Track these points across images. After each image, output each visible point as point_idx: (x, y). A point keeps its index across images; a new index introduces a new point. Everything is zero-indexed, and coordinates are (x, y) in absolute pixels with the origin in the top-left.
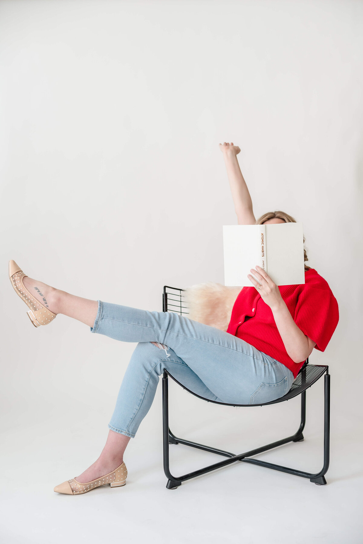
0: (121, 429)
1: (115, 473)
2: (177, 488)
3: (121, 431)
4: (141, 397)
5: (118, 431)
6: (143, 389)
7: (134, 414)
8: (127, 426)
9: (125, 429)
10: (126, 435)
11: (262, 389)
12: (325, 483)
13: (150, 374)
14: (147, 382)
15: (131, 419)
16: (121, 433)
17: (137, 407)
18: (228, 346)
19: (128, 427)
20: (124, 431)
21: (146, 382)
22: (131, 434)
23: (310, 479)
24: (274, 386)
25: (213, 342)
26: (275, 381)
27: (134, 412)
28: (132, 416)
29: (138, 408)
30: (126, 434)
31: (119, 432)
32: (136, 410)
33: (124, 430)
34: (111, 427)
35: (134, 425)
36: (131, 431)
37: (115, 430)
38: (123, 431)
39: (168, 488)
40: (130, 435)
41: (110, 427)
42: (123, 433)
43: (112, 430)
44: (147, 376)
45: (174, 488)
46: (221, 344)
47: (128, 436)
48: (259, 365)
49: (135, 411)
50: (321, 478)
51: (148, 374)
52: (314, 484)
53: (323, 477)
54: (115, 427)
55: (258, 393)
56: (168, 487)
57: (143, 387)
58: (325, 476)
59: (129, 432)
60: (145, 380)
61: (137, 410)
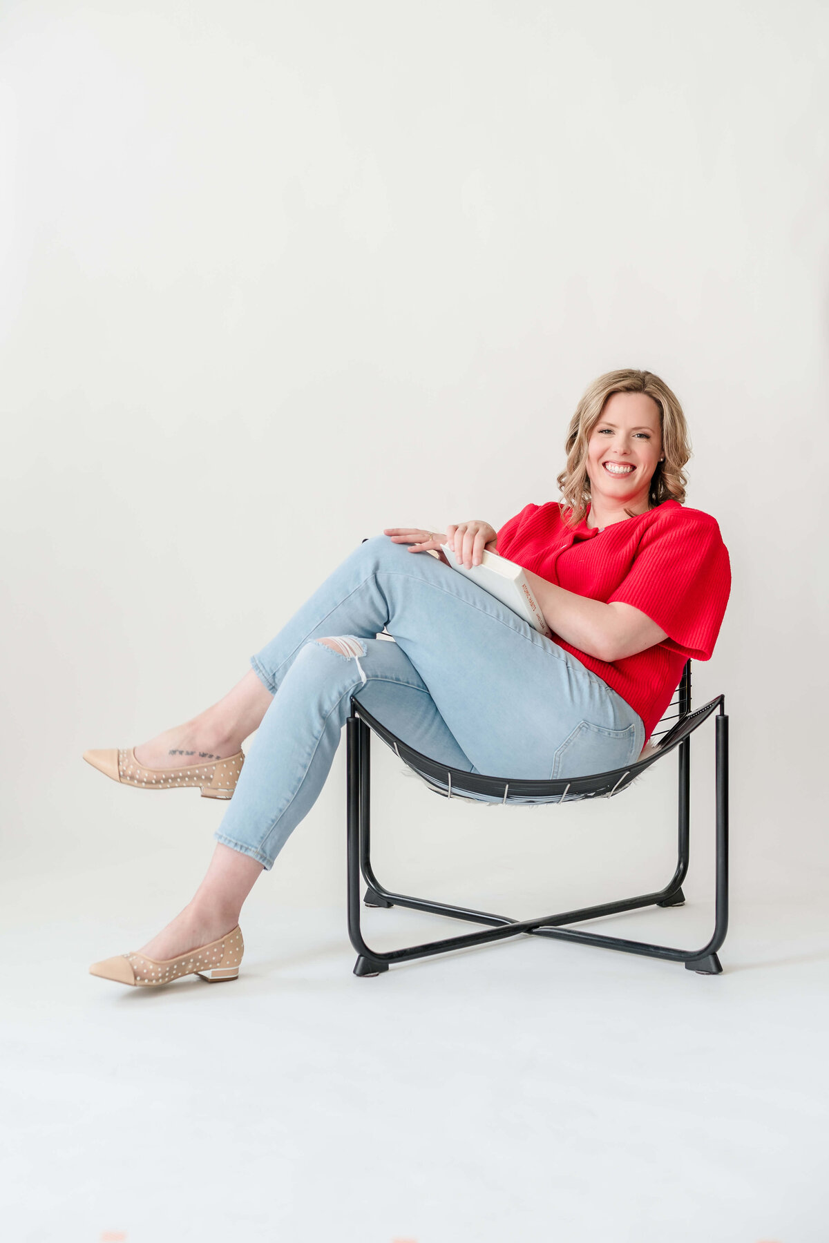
0: (246, 843)
1: (223, 943)
2: (378, 975)
3: (247, 849)
4: (302, 773)
5: (239, 847)
6: (306, 755)
7: (281, 810)
8: (262, 838)
9: (255, 843)
10: (257, 859)
11: (582, 735)
12: (719, 969)
13: (325, 718)
14: (317, 739)
15: (273, 821)
16: (246, 853)
17: (290, 794)
18: (516, 628)
19: (263, 840)
20: (253, 849)
21: (314, 740)
22: (268, 858)
23: (684, 963)
24: (610, 734)
25: (485, 608)
26: (612, 725)
27: (280, 806)
28: (274, 814)
29: (291, 797)
30: (257, 856)
31: (241, 849)
32: (285, 802)
33: (253, 846)
34: (223, 839)
35: (276, 837)
36: (268, 849)
37: (232, 845)
38: (250, 847)
39: (358, 975)
40: (266, 861)
41: (221, 837)
42: (250, 854)
43: (225, 843)
44: (318, 725)
45: (372, 974)
46: (501, 618)
47: (261, 861)
48: (577, 681)
49: (282, 804)
50: (711, 958)
51: (321, 721)
52: (694, 973)
53: (714, 955)
54: (234, 838)
55: (572, 743)
56: (358, 972)
57: (308, 750)
58: (718, 953)
59: (264, 852)
60: (313, 735)
61: (288, 801)
